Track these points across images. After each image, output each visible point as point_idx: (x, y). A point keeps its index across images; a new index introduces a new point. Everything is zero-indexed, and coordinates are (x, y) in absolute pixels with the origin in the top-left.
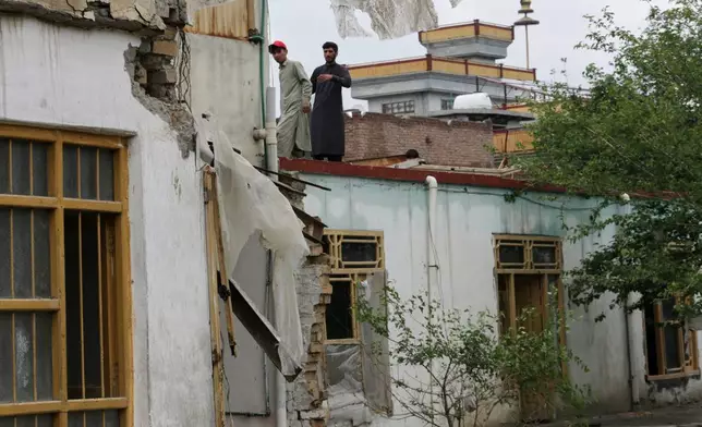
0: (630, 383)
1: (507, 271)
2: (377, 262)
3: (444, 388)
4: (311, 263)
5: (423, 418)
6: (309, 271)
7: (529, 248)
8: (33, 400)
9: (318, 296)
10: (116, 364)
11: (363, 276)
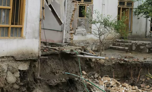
0: (146, 32)
1: (121, 7)
2: (91, 3)
3: (99, 30)
4: (73, 2)
5: (94, 35)
6: (72, 4)
7: (126, 3)
8: (4, 24)
9: (74, 9)
10: (21, 19)
11: (88, 5)
